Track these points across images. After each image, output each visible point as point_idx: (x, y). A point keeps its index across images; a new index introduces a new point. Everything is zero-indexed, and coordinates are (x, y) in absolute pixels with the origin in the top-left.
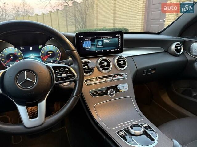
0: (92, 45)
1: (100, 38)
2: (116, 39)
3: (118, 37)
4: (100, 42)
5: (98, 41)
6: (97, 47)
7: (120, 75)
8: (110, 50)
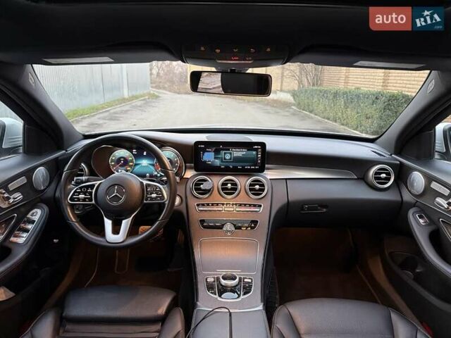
0: (215, 158)
1: (229, 150)
2: (254, 153)
3: (256, 150)
4: (228, 155)
5: (225, 153)
6: (222, 161)
7: (250, 205)
8: (243, 167)
